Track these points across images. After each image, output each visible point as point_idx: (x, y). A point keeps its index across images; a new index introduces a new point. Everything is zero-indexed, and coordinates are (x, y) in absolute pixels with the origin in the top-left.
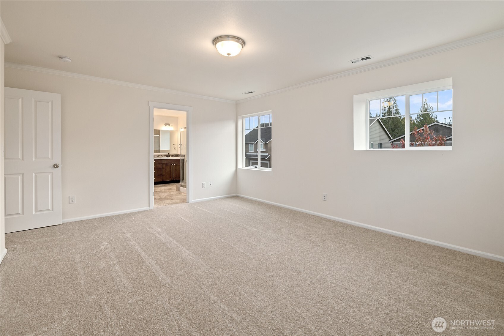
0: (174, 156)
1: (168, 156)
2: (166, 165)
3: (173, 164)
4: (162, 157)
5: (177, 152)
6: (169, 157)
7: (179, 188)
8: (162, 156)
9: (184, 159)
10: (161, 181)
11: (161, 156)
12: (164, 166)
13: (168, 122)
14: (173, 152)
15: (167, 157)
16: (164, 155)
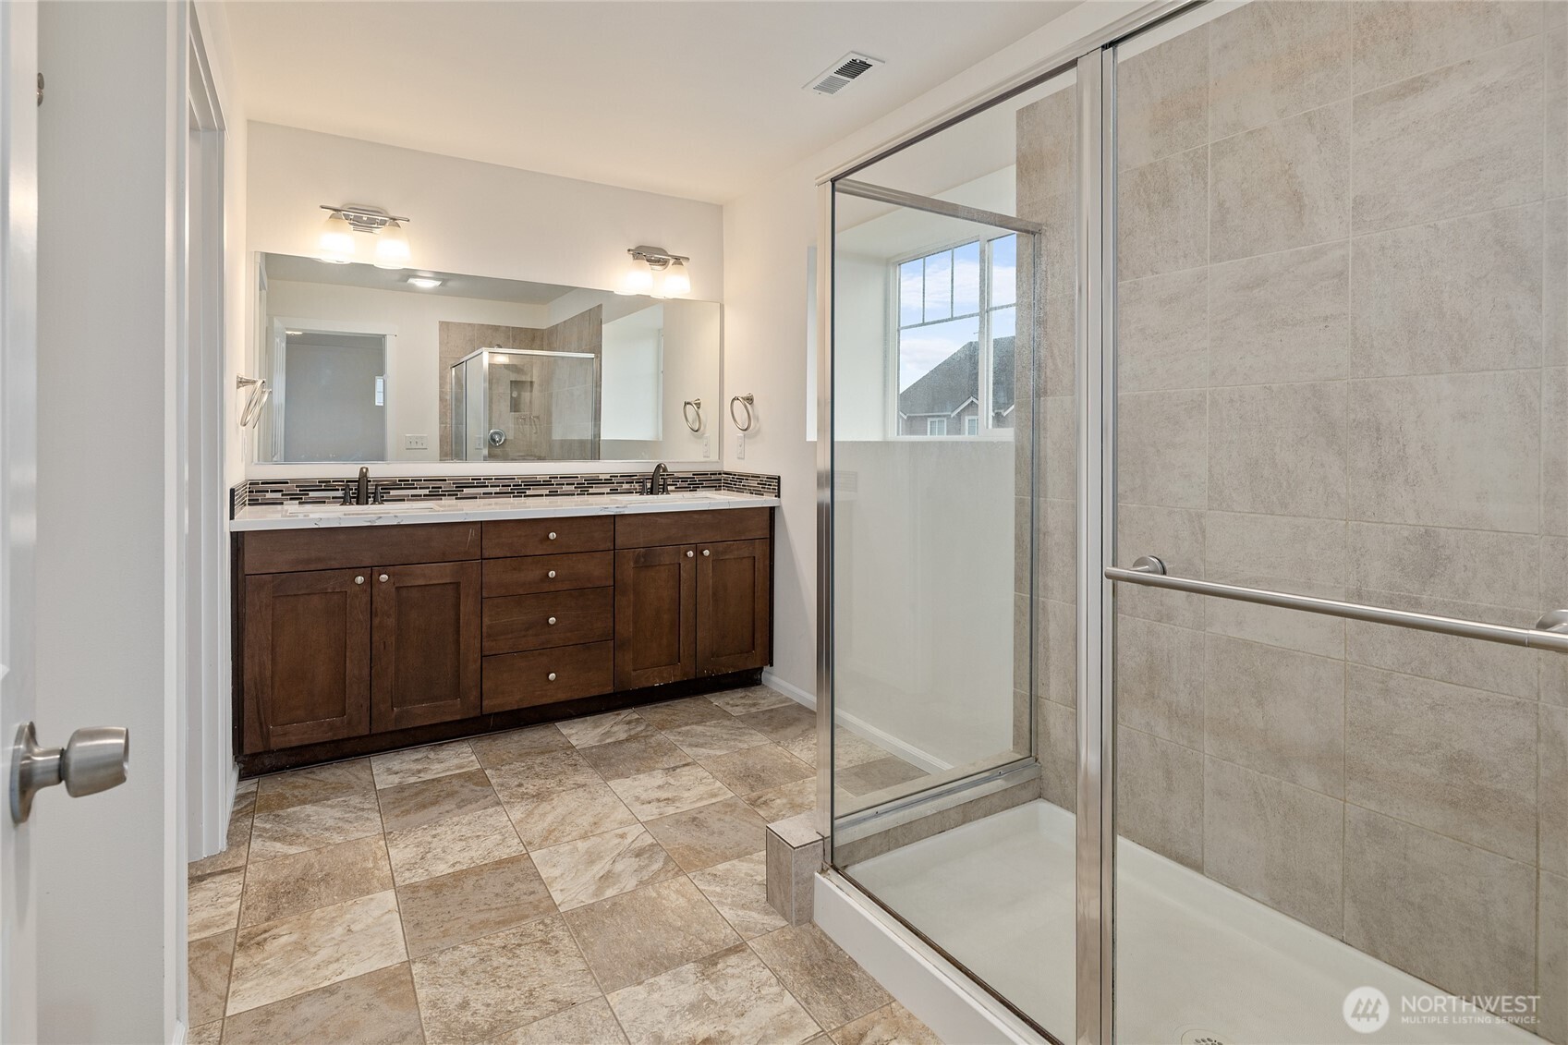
0: (695, 482)
1: (657, 482)
2: (646, 560)
3: (699, 553)
4: (614, 491)
5: (714, 457)
6: (665, 491)
7: (808, 886)
8: (614, 484)
9: (772, 510)
10: (609, 690)
11: (608, 481)
12: (628, 571)
13: (651, 240)
14: (686, 456)
15: (651, 492)
16: (629, 478)
